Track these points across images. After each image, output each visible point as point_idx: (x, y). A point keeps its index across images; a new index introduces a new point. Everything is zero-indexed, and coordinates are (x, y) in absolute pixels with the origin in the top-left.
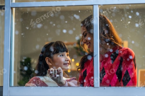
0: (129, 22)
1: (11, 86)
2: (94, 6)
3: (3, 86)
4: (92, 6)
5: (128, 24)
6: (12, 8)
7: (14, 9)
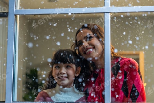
0: (143, 32)
1: (14, 102)
2: (105, 13)
3: (5, 102)
4: (103, 14)
5: (142, 34)
6: (16, 15)
7: (18, 16)
